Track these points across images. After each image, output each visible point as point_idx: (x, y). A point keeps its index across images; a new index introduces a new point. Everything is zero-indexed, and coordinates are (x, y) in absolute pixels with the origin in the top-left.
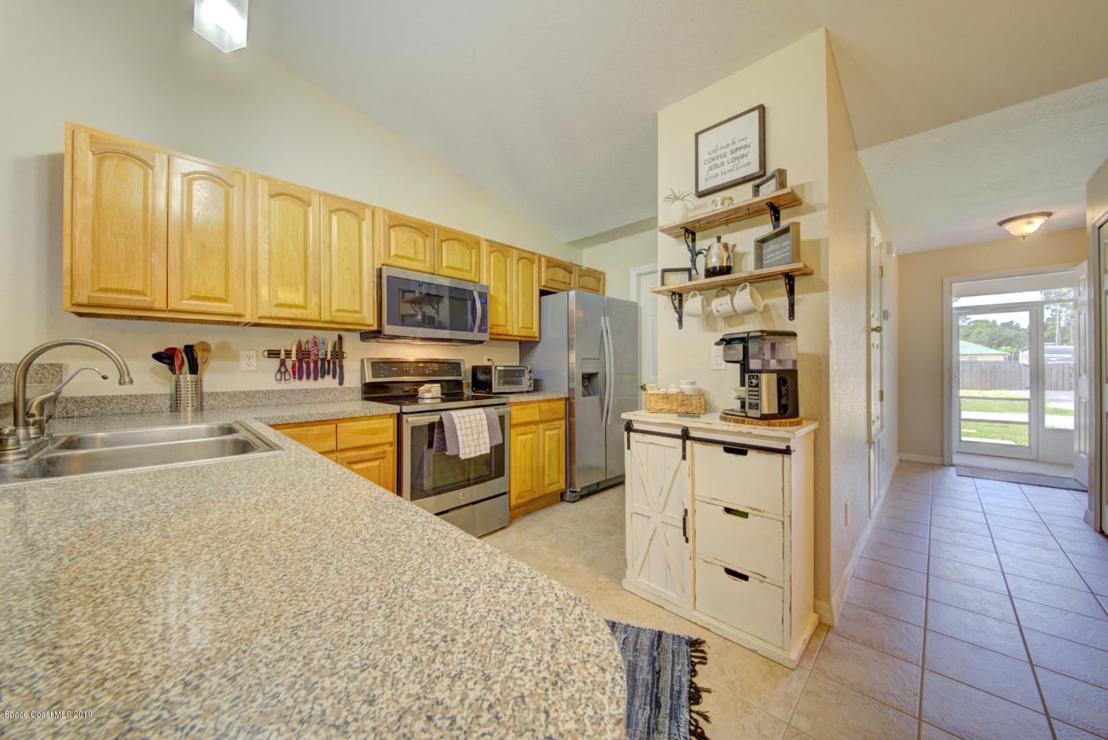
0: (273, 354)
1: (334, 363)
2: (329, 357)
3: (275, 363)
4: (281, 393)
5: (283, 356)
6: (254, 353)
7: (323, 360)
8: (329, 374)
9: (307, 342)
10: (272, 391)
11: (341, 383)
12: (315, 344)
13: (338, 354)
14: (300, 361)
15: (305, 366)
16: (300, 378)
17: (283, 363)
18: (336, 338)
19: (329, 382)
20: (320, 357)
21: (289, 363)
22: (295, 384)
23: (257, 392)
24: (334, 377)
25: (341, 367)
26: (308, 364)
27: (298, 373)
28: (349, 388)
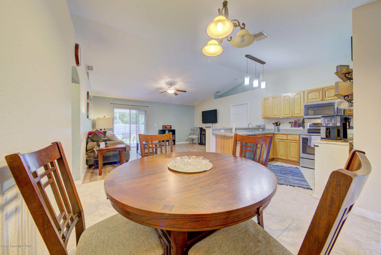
0: (290, 123)
1: (302, 124)
2: (301, 123)
3: (290, 124)
4: (291, 130)
5: (292, 123)
6: (287, 123)
7: (300, 124)
8: (301, 126)
9: (296, 120)
10: (289, 130)
11: (304, 128)
12: (298, 120)
13: (303, 122)
14: (295, 124)
15: (296, 125)
16: (295, 127)
17: (292, 124)
18: (303, 119)
19: (301, 128)
20: (299, 123)
21: (293, 124)
22: (294, 128)
23: (287, 129)
24: (302, 127)
25: (304, 125)
26: (297, 124)
27: (295, 126)
28: (306, 130)
